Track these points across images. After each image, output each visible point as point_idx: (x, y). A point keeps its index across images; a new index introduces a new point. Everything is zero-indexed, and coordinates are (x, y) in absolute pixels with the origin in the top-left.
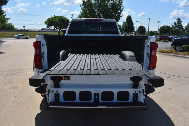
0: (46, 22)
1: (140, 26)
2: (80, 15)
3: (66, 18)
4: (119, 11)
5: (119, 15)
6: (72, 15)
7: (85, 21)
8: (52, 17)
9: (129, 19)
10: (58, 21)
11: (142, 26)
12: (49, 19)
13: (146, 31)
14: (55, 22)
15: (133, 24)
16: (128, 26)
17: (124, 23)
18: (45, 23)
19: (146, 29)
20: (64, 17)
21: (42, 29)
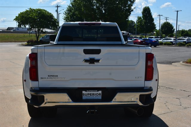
0: (17, 19)
1: (165, 23)
2: (70, 6)
3: (48, 12)
4: (129, 3)
5: (130, 8)
6: (58, 7)
7: (79, 25)
8: (27, 11)
9: (147, 11)
10: (37, 16)
11: (168, 23)
12: (22, 13)
13: (174, 30)
14: (31, 18)
15: (153, 20)
16: (145, 23)
17: (139, 18)
18: (15, 20)
19: (174, 28)
20: (46, 11)
21: (9, 29)
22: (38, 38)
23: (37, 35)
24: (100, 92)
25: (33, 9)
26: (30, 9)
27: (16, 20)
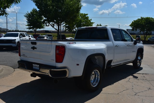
7: (86, 29)
8: (139, 19)
10: (144, 23)
12: (134, 21)
14: (140, 24)
22: (145, 38)
23: (145, 37)
24: (38, 66)
25: (143, 18)
26: (141, 17)
27: (131, 26)
